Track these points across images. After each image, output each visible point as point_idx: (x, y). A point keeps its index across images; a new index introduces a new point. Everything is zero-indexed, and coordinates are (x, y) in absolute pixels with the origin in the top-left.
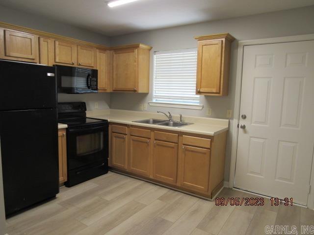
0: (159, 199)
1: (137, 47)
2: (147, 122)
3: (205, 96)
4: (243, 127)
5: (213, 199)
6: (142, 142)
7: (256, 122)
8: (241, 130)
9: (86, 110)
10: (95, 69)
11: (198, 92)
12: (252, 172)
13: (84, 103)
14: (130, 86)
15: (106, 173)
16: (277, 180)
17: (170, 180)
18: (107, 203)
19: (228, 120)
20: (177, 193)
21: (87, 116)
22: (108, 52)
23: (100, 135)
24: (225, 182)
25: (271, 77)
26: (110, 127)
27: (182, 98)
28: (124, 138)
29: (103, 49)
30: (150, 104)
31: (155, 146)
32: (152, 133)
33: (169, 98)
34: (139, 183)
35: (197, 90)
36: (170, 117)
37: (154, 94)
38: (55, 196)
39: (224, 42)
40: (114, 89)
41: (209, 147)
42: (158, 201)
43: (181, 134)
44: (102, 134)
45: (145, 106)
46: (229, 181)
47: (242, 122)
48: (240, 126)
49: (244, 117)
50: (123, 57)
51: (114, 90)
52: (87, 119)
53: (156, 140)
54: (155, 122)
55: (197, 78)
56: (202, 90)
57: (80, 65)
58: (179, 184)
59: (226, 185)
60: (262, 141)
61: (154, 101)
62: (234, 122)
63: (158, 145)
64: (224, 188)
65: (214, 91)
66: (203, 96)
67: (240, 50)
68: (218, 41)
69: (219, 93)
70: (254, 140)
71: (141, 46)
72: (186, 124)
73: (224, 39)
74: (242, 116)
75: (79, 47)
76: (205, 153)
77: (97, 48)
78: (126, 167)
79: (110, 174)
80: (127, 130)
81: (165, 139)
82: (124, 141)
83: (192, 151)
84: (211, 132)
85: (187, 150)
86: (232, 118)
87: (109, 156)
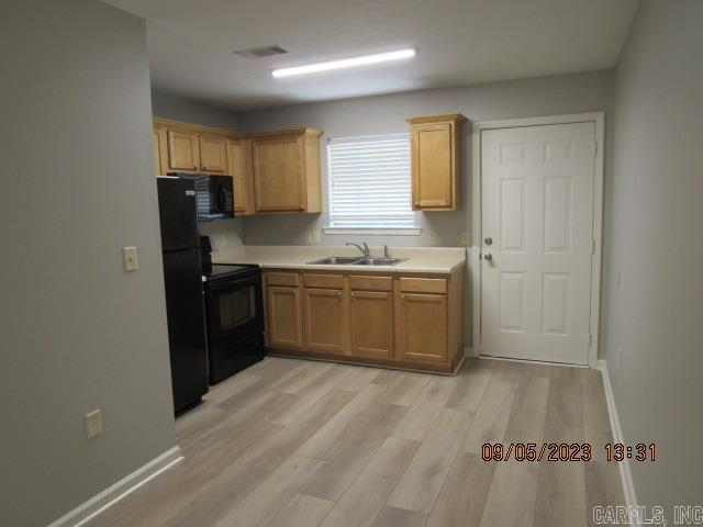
0: (372, 382)
1: (301, 133)
2: (327, 262)
3: (425, 212)
4: (489, 258)
5: (455, 372)
6: (327, 296)
7: (508, 248)
8: (485, 262)
9: (210, 250)
10: (226, 174)
11: (416, 207)
12: (507, 327)
13: (207, 238)
14: (291, 202)
15: (261, 359)
16: (544, 334)
17: (382, 353)
18: (295, 398)
19: (463, 249)
20: (395, 372)
21: (214, 260)
22: (243, 142)
23: (248, 293)
24: (466, 349)
25: (524, 178)
26: (264, 276)
27: (383, 218)
28: (293, 294)
29: (236, 139)
30: (326, 232)
31: (352, 301)
32: (346, 279)
33: (360, 218)
34: (327, 367)
35: (413, 202)
36: (366, 251)
37: (331, 214)
38: (200, 398)
39: (453, 127)
40: (258, 209)
41: (444, 291)
42: (372, 386)
43: (397, 275)
44: (252, 289)
45: (316, 236)
46: (471, 346)
47: (487, 250)
48: (483, 257)
49: (489, 242)
50: (273, 151)
51: (259, 211)
52: (213, 267)
53: (353, 290)
54: (340, 261)
55: (413, 183)
56: (422, 203)
57: (205, 170)
58: (398, 358)
59: (468, 353)
60: (518, 276)
61: (332, 226)
62: (475, 251)
63: (358, 298)
64: (467, 359)
65: (443, 204)
66: (420, 213)
67: (476, 137)
68: (444, 126)
69: (450, 207)
70: (507, 276)
71: (308, 131)
72: (397, 261)
73: (453, 123)
74: (486, 241)
75: (202, 138)
76: (439, 302)
77: (227, 137)
78: (300, 344)
79: (268, 361)
80: (297, 279)
81: (368, 286)
82: (293, 299)
83: (417, 301)
84: (447, 269)
85: (408, 300)
86: (470, 245)
87: (266, 328)
